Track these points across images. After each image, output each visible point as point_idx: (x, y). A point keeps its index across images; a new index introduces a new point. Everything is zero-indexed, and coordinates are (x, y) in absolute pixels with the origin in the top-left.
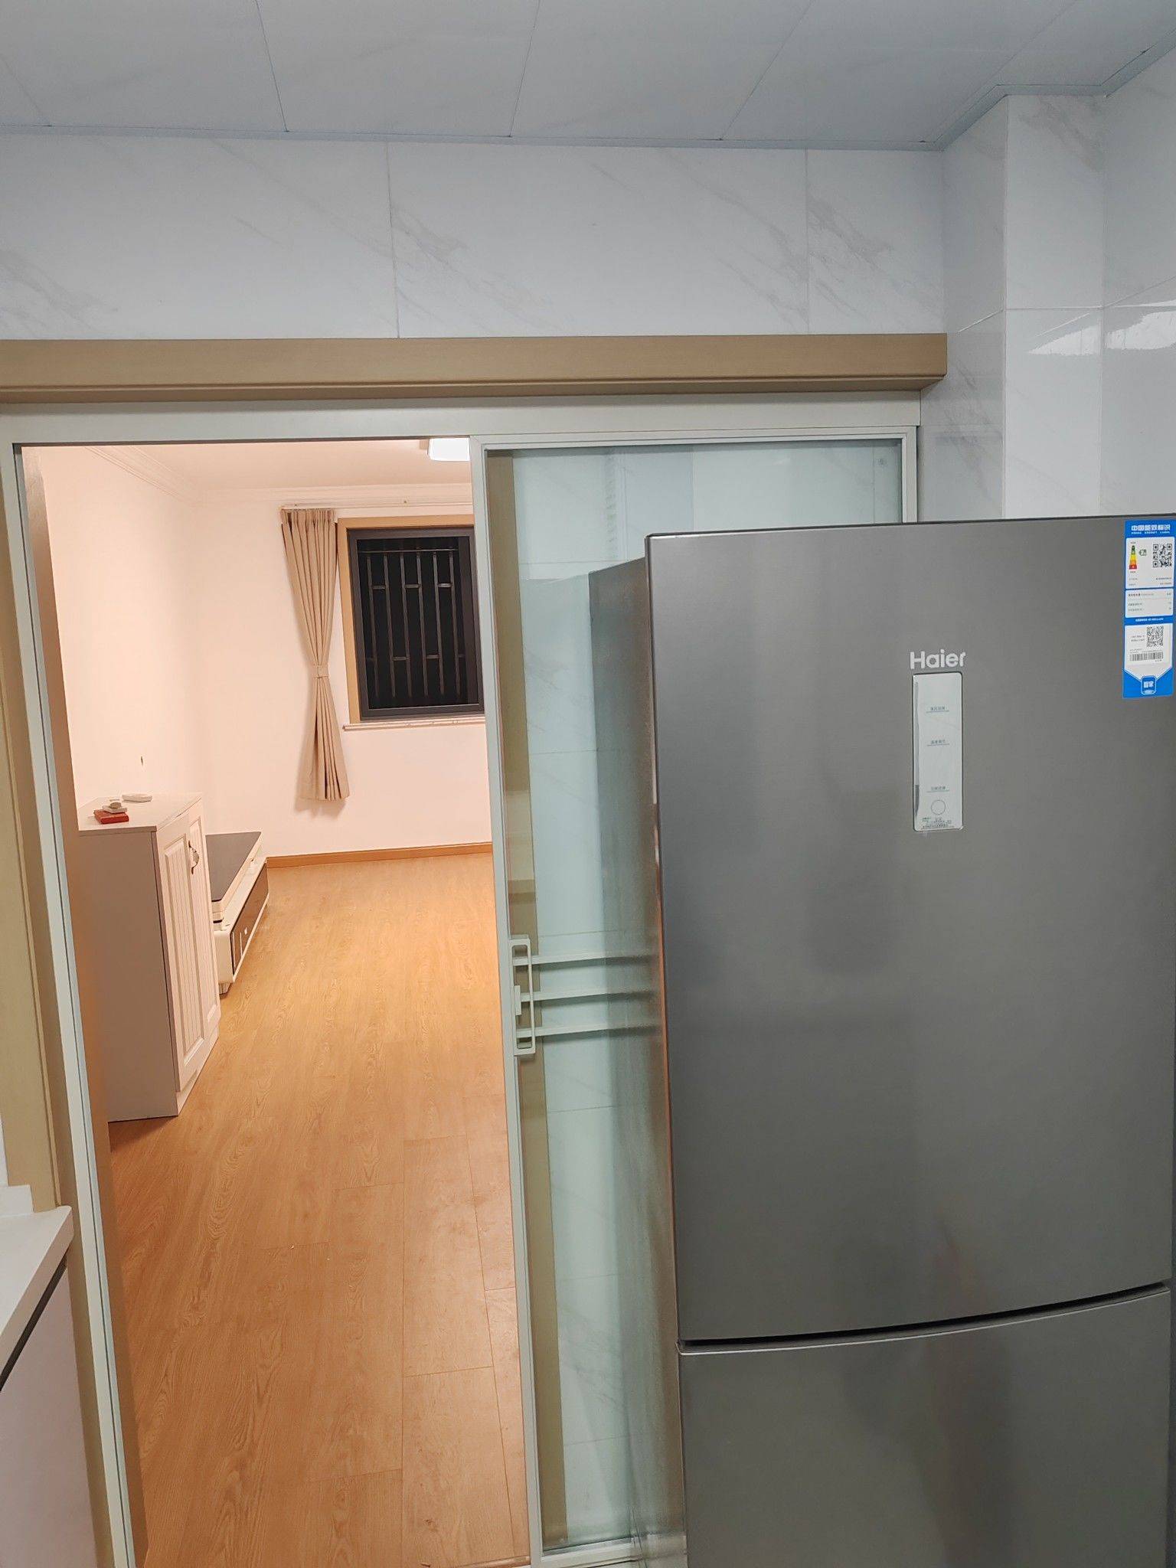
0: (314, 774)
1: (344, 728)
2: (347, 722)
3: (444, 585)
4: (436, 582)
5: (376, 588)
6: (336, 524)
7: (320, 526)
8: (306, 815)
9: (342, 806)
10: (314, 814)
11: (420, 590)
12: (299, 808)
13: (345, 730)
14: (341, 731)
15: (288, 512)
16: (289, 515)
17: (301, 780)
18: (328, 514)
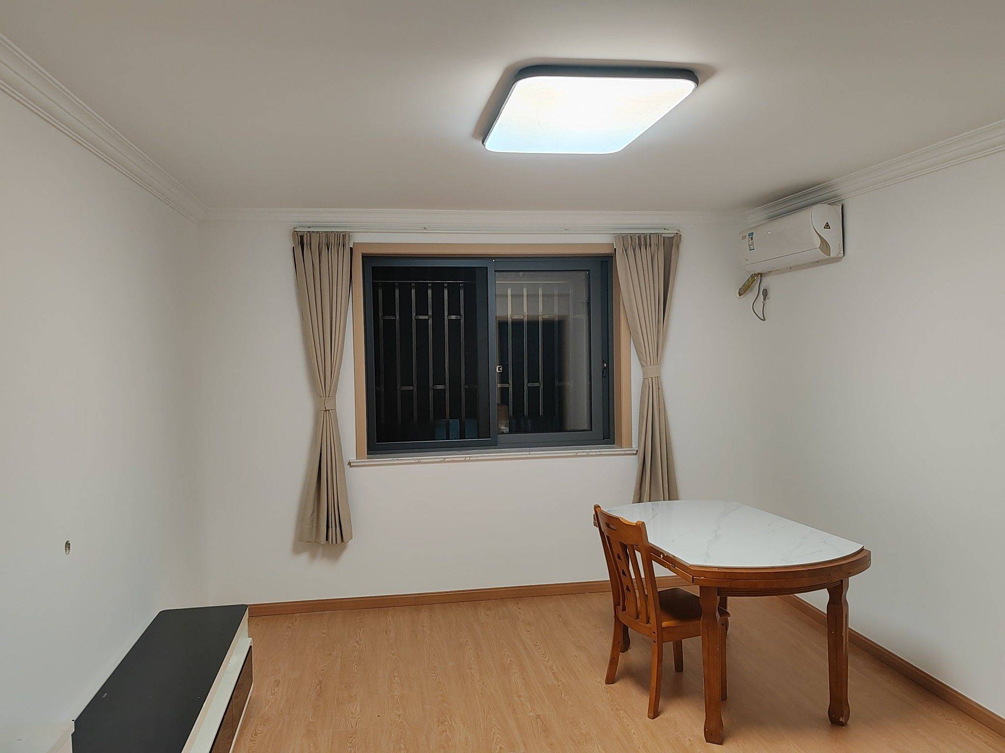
0: (315, 514)
1: (349, 464)
2: (352, 458)
3: (453, 317)
4: (446, 313)
5: (387, 318)
6: (351, 249)
7: (334, 250)
8: (304, 557)
9: (344, 548)
10: (313, 556)
11: (430, 321)
12: (297, 549)
13: (351, 466)
14: (347, 467)
15: (300, 234)
16: (302, 237)
17: (301, 519)
18: (342, 238)
